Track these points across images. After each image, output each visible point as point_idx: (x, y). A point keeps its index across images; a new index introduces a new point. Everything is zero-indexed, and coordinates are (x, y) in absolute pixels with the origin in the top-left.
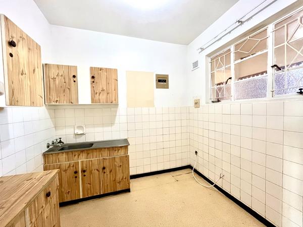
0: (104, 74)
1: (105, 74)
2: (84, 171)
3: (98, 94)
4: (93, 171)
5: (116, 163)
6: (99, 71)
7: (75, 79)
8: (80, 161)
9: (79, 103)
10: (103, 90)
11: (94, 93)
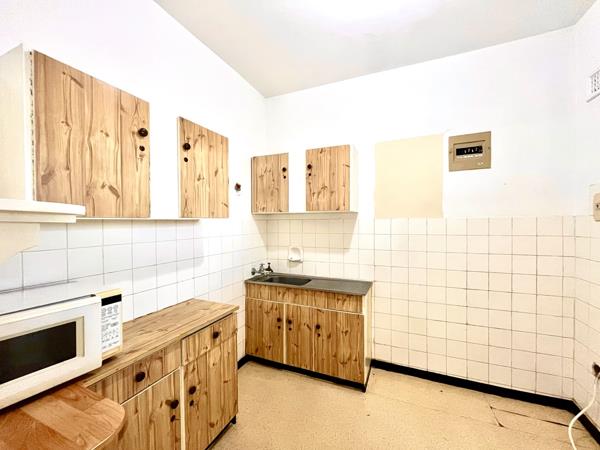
0: (326, 159)
1: (329, 157)
2: (289, 322)
3: (316, 195)
4: (302, 327)
5: (339, 325)
6: (319, 155)
7: (285, 174)
8: (285, 304)
9: (290, 211)
10: (324, 187)
11: (310, 194)
